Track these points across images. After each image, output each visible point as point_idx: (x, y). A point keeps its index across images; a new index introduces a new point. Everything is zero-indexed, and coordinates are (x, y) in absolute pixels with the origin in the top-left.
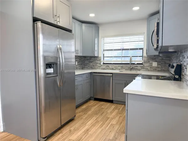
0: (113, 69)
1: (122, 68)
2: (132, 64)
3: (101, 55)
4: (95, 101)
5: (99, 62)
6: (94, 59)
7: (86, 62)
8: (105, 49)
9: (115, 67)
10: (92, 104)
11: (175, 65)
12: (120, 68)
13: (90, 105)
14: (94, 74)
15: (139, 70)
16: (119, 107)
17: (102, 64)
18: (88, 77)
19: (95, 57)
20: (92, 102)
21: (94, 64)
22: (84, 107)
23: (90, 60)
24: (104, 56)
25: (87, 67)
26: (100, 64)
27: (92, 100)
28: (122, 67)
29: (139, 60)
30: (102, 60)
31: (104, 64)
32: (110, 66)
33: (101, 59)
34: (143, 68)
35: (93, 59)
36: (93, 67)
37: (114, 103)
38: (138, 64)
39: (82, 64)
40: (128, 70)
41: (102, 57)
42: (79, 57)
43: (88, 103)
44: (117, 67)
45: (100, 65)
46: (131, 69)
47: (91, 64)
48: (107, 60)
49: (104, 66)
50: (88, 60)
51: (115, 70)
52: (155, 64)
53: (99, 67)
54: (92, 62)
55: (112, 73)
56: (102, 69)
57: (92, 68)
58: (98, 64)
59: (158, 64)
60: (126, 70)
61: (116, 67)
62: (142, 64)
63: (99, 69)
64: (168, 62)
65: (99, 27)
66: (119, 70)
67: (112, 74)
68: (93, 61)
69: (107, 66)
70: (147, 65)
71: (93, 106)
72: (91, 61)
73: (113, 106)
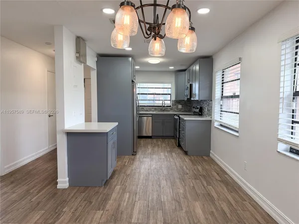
2: (163, 106)
11: (199, 107)
12: (153, 110)
15: (169, 111)
29: (168, 103)
32: (145, 108)
34: (171, 109)
38: (167, 106)
46: (163, 111)
48: (141, 103)
52: (180, 106)
59: (182, 107)
60: (159, 111)
62: (170, 106)
64: (189, 105)
67: (151, 115)
70: (175, 107)
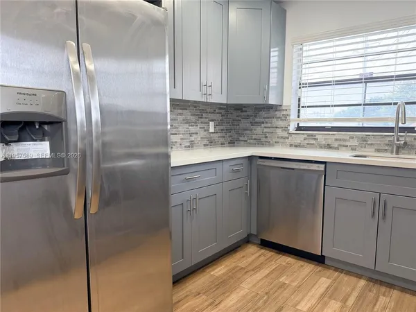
0: (329, 147)
1: (364, 143)
2: (403, 130)
3: (289, 101)
4: (263, 251)
5: (281, 123)
6: (265, 116)
7: (244, 124)
8: (305, 79)
9: (336, 140)
10: (250, 260)
12: (355, 143)
13: (243, 264)
14: (260, 162)
16: (345, 289)
17: (292, 128)
18: (238, 171)
19: (270, 107)
20: (252, 253)
21: (266, 130)
22: (219, 270)
23: (255, 116)
24: (302, 105)
25: (246, 138)
26: (286, 129)
27: (254, 244)
28: (364, 140)
30: (293, 115)
31: (299, 128)
33: (289, 115)
35: (263, 114)
36: (263, 139)
37: (329, 267)
39: (229, 131)
40: (386, 151)
41: (292, 108)
42: (220, 109)
43: (238, 255)
44: (344, 140)
45: (285, 134)
46: (400, 149)
47: (258, 130)
48: (309, 117)
49: (300, 138)
50: (247, 117)
51: (337, 148)
53: (282, 140)
54: (259, 124)
55: (325, 163)
56: (291, 145)
57: (259, 143)
58: (279, 131)
60: (378, 150)
61: (340, 140)
63: (284, 144)
65: (285, 12)
66: (353, 149)
67: (323, 166)
68: (262, 120)
69: (309, 135)
71: (253, 270)
72: (257, 120)
73: (323, 279)
